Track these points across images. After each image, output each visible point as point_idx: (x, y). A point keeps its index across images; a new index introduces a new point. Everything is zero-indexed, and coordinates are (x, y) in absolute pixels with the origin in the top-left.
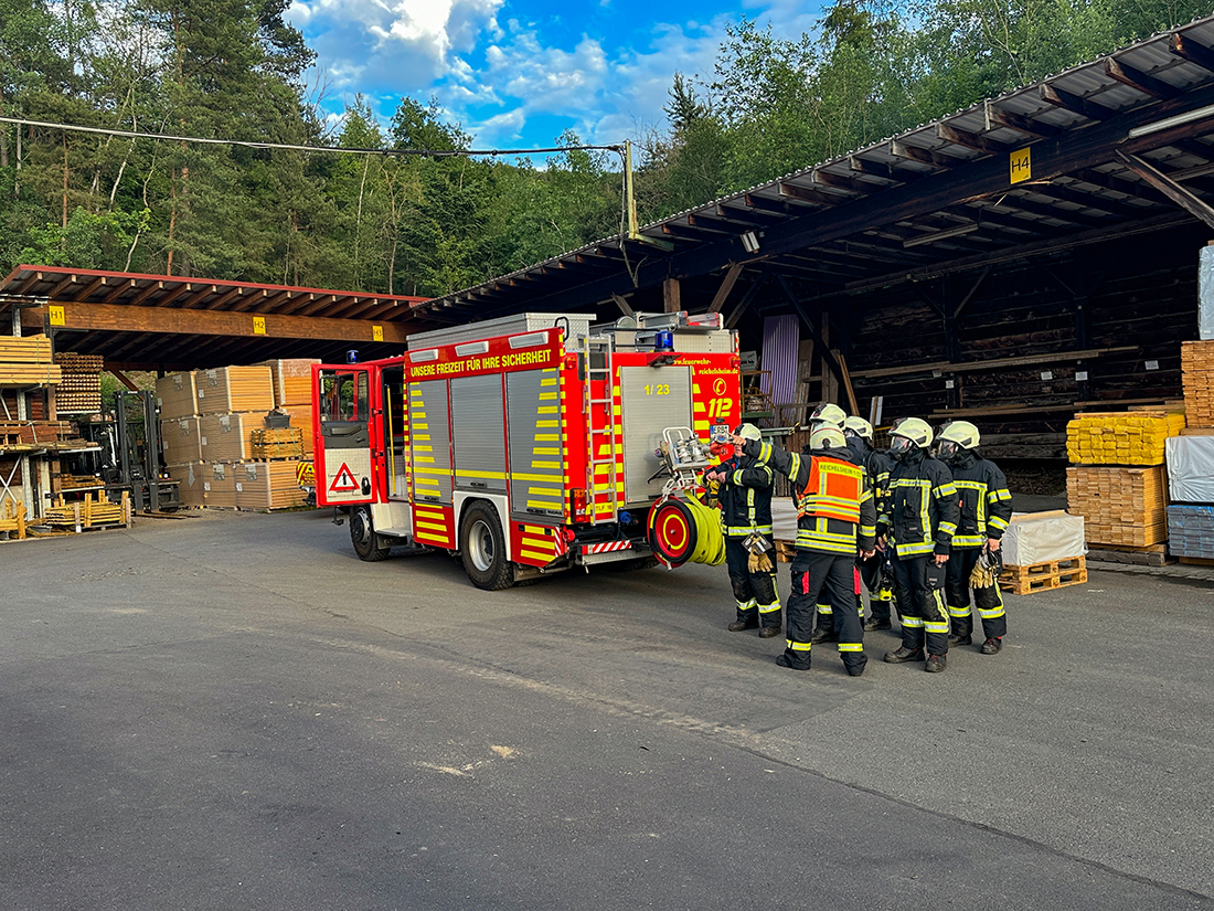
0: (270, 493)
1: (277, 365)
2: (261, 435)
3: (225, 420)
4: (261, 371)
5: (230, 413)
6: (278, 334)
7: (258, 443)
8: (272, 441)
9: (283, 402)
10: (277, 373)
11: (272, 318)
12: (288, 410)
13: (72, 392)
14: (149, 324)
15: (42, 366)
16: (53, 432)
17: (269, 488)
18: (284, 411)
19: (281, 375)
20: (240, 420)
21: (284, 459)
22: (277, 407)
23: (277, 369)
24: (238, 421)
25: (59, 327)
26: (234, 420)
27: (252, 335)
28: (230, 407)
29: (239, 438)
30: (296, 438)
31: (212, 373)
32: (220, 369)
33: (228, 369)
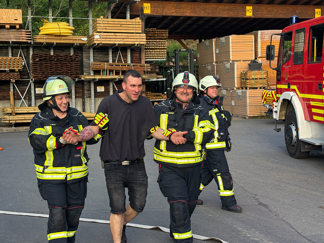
0: (248, 107)
1: (257, 34)
2: (246, 74)
3: (228, 65)
4: (249, 38)
5: (231, 62)
6: (259, 16)
7: (244, 78)
8: (251, 78)
9: (259, 55)
10: (257, 38)
11: (257, 7)
12: (262, 60)
13: (153, 49)
14: (192, 12)
15: (137, 35)
16: (142, 69)
17: (248, 105)
18: (259, 61)
19: (259, 40)
20: (235, 65)
21: (257, 88)
22: (256, 58)
23: (257, 36)
24: (234, 66)
25: (148, 15)
26: (232, 65)
27: (245, 17)
28: (231, 58)
29: (234, 75)
30: (264, 76)
31: (223, 39)
32: (227, 37)
33: (231, 37)
